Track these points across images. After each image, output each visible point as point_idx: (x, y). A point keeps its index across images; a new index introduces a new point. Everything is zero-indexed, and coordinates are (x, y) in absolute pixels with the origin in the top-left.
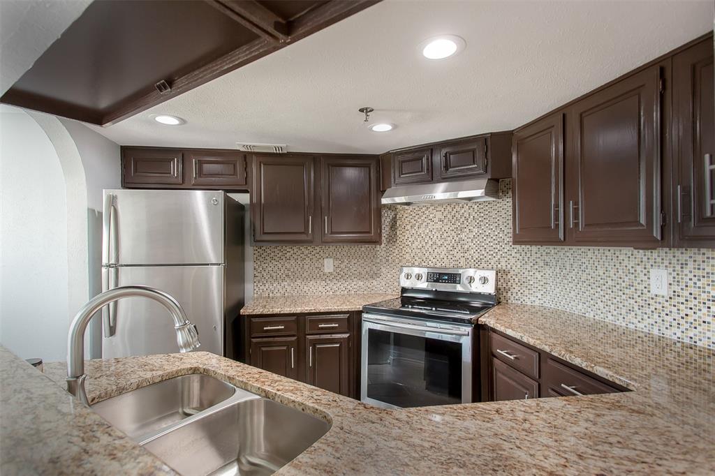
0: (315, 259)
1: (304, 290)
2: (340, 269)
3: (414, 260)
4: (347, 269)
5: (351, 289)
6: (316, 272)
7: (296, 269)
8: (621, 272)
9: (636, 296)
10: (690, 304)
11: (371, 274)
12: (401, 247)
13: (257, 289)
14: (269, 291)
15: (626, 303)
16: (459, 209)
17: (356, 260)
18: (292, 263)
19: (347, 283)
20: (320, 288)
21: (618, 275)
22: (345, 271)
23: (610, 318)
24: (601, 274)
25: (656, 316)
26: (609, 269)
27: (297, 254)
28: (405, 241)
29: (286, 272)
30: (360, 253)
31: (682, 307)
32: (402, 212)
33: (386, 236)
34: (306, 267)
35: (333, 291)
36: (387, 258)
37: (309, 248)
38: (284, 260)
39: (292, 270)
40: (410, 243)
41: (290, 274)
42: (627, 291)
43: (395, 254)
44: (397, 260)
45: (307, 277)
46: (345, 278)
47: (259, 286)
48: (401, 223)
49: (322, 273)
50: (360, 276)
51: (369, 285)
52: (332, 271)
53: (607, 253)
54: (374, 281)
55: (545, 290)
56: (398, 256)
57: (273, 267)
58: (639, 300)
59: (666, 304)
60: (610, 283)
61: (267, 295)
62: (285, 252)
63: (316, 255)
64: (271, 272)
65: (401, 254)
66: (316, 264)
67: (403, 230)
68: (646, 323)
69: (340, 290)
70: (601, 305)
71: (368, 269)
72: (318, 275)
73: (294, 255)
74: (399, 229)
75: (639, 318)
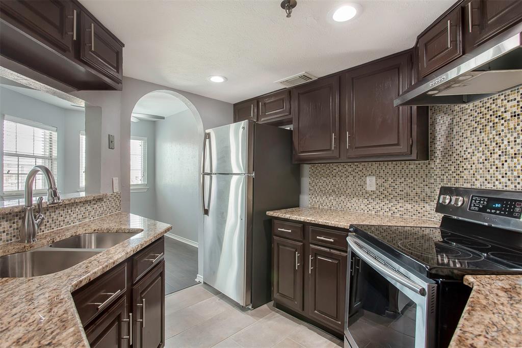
0: (358, 176)
1: (347, 206)
2: (383, 188)
3: (474, 180)
4: (392, 188)
5: (396, 211)
6: (359, 189)
7: (340, 185)
11: (421, 196)
12: (458, 162)
13: (311, 201)
14: (319, 203)
17: (403, 179)
18: (337, 179)
19: (392, 204)
20: (362, 206)
22: (390, 190)
27: (342, 171)
28: (462, 153)
29: (333, 188)
30: (407, 171)
32: (460, 114)
33: (442, 150)
34: (349, 184)
35: (375, 210)
36: (442, 177)
37: (352, 166)
38: (331, 176)
39: (337, 186)
40: (469, 156)
41: (336, 190)
43: (451, 172)
44: (453, 179)
45: (350, 194)
46: (389, 198)
47: (312, 198)
48: (459, 129)
49: (364, 191)
50: (407, 198)
51: (419, 209)
52: (375, 189)
54: (426, 205)
56: (455, 175)
57: (322, 182)
61: (318, 206)
62: (331, 170)
63: (359, 173)
64: (321, 187)
65: (458, 172)
66: (359, 182)
67: (461, 139)
69: (383, 211)
71: (419, 191)
72: (361, 193)
73: (339, 173)
74: (457, 137)
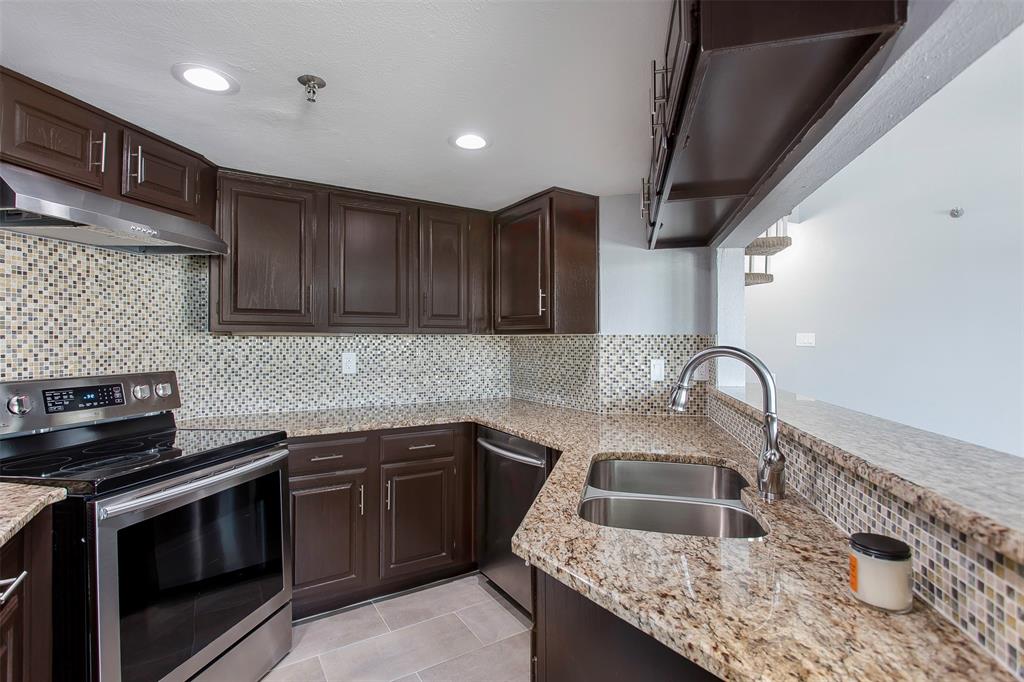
8: (313, 358)
9: (328, 379)
10: (369, 377)
15: (318, 388)
16: (65, 256)
21: (310, 362)
23: (301, 405)
24: (291, 362)
25: (345, 392)
26: (300, 356)
31: (365, 380)
42: (319, 376)
53: (297, 340)
55: (197, 396)
58: (331, 382)
59: (354, 381)
60: (301, 370)
68: (336, 400)
70: (290, 395)
75: (331, 398)
